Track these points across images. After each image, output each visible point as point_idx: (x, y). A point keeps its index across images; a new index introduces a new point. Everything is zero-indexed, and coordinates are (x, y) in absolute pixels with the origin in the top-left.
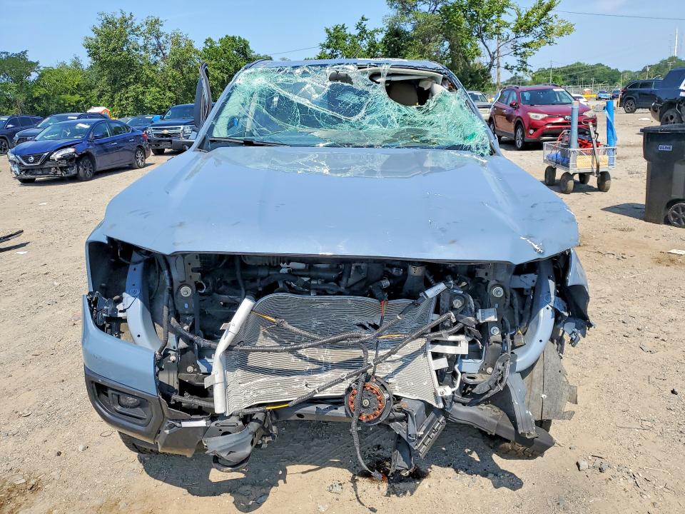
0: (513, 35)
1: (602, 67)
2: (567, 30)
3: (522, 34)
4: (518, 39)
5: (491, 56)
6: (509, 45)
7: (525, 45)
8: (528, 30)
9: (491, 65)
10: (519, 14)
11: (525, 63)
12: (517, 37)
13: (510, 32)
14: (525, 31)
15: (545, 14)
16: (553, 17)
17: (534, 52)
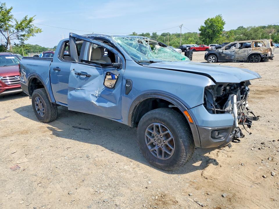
0: (16, 31)
1: (38, 46)
2: (39, 31)
3: (20, 31)
4: (19, 33)
5: (7, 39)
6: (15, 35)
7: (22, 36)
8: (23, 29)
9: (7, 44)
10: (17, 23)
11: (23, 43)
12: (18, 32)
13: (14, 29)
14: (21, 30)
15: (29, 24)
16: (32, 25)
17: (28, 38)
